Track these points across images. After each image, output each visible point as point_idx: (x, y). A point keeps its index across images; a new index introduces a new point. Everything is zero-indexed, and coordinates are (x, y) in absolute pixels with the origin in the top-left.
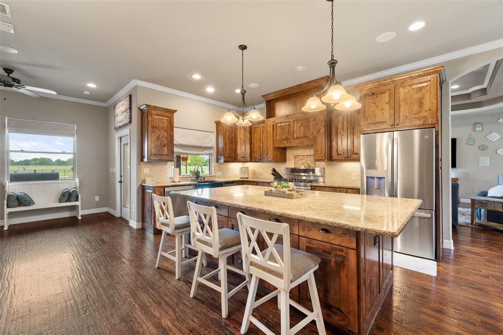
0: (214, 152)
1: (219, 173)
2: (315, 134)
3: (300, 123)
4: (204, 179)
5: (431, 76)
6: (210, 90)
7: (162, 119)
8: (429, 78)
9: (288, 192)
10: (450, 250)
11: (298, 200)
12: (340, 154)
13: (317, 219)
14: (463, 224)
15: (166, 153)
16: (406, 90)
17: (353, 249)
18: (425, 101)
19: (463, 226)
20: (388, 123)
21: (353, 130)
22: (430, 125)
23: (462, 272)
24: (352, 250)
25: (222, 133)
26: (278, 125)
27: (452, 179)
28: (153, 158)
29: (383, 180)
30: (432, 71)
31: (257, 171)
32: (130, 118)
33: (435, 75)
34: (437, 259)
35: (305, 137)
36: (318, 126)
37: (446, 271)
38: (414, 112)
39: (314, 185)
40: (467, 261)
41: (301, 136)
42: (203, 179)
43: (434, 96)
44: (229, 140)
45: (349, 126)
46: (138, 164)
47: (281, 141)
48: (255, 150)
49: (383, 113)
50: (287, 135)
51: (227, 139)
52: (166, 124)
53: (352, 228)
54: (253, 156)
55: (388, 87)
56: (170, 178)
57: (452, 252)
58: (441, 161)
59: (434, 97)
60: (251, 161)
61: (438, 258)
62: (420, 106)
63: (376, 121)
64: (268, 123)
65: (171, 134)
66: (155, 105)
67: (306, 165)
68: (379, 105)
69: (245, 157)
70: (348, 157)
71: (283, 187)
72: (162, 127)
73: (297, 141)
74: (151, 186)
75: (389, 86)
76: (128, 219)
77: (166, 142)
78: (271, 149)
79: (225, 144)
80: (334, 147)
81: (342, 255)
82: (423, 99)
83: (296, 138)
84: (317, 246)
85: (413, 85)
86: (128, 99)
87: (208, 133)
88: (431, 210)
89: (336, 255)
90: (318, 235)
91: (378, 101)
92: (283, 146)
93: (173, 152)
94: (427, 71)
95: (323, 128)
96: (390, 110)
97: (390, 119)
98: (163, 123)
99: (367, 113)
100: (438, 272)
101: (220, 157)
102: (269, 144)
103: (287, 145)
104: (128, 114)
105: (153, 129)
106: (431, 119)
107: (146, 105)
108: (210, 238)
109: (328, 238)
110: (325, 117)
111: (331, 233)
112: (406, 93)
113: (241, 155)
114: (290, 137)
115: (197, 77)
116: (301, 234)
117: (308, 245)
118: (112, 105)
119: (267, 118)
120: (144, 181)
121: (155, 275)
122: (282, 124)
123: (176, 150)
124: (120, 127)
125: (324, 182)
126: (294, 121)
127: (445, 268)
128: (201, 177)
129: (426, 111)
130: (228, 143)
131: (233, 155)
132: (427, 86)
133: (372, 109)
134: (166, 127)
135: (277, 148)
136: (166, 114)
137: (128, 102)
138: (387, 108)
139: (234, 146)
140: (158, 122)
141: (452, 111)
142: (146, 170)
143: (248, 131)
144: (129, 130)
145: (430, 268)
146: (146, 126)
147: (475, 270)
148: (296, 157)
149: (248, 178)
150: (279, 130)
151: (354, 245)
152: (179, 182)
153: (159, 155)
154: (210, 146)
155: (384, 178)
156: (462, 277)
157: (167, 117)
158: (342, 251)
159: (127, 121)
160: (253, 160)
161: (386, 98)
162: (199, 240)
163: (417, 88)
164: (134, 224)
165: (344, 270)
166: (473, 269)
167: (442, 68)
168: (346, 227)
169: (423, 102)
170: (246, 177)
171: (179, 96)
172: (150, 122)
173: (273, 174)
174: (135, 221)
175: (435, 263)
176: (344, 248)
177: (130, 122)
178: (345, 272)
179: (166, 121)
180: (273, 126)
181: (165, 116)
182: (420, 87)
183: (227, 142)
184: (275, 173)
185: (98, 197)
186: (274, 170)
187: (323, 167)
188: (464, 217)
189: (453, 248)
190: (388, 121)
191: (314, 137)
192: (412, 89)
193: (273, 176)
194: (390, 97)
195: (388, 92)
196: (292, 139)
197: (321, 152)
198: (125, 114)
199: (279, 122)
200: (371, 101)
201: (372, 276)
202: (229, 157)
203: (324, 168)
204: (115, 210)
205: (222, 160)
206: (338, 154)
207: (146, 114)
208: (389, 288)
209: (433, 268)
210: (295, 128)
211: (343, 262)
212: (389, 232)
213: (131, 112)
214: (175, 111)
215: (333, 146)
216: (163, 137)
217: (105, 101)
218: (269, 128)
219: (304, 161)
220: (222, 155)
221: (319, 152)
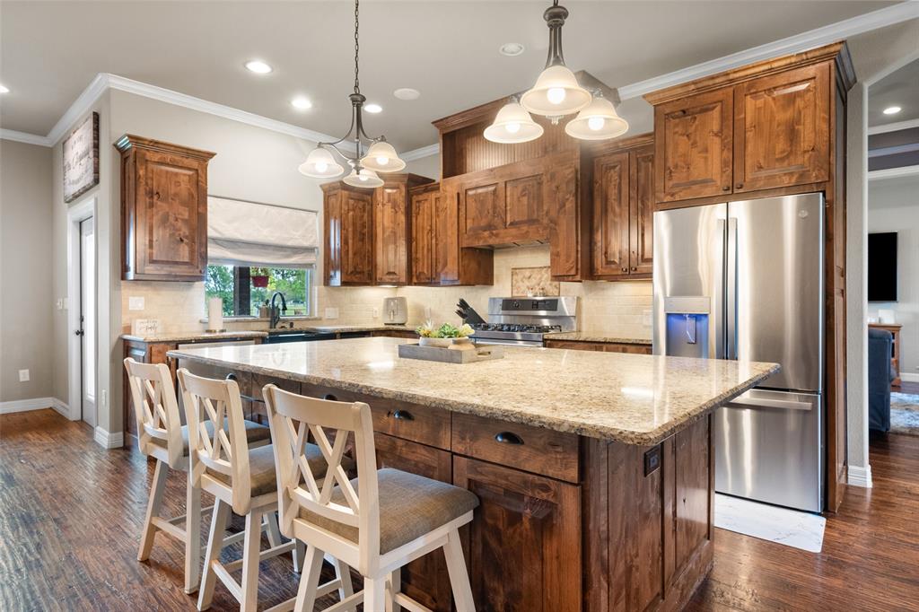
0: (318, 259)
1: (330, 313)
2: (553, 214)
3: (520, 189)
4: (292, 325)
5: (818, 65)
6: (302, 104)
7: (176, 174)
8: (811, 71)
9: (452, 347)
10: (864, 490)
11: (472, 365)
12: (614, 263)
13: (472, 405)
14: (903, 430)
15: (186, 260)
16: (760, 102)
17: (571, 484)
18: (801, 127)
19: (902, 434)
20: (719, 183)
21: (643, 202)
22: (814, 186)
23: (881, 541)
24: (570, 487)
25: (337, 212)
26: (470, 193)
27: (870, 326)
28: (151, 269)
29: (704, 321)
30: (817, 54)
31: (427, 308)
32: (97, 171)
33: (826, 64)
34: (827, 510)
35: (531, 222)
36: (560, 195)
37: (845, 540)
38: (777, 157)
39: (551, 337)
40: (898, 515)
41: (521, 219)
42: (288, 326)
43: (822, 115)
44: (354, 231)
45: (633, 194)
46: (114, 287)
47: (476, 233)
48: (420, 255)
49: (706, 158)
50: (490, 217)
51: (350, 229)
52: (184, 187)
53: (549, 424)
54: (414, 269)
55: (719, 95)
56: (201, 322)
57: (869, 495)
58: (843, 274)
59: (823, 118)
60: (410, 283)
61: (829, 509)
62: (791, 140)
63: (691, 179)
64: (448, 188)
65: (198, 213)
66: (156, 139)
67: (537, 290)
68: (698, 139)
69: (394, 273)
70: (630, 268)
71: (445, 334)
72: (176, 195)
73: (513, 231)
74: (142, 339)
75: (720, 92)
76: (93, 423)
77: (185, 231)
78: (453, 253)
79: (345, 241)
80: (599, 244)
81: (546, 501)
82: (798, 122)
83: (511, 224)
84: (492, 478)
85: (775, 88)
86: (90, 123)
87: (303, 213)
88: (813, 392)
89: (534, 502)
90: (493, 450)
91: (695, 131)
92: (480, 244)
93: (204, 258)
94: (806, 53)
95: (572, 199)
96: (723, 150)
97: (723, 172)
98: (178, 184)
99: (670, 160)
100: (826, 542)
101: (332, 273)
102: (449, 240)
103: (492, 241)
104: (91, 161)
105: (152, 197)
106: (816, 172)
107: (130, 137)
108: (228, 464)
109: (516, 457)
110: (577, 171)
111: (523, 443)
112: (760, 108)
113: (386, 268)
114: (497, 221)
115: (259, 67)
116: (458, 448)
117: (472, 476)
118: (58, 143)
119: (444, 177)
120: (128, 330)
121: (112, 562)
122: (480, 191)
123: (213, 251)
124: (76, 196)
125: (579, 331)
126: (506, 183)
127: (843, 534)
128: (284, 321)
129: (805, 152)
130: (353, 239)
131: (366, 269)
132: (807, 90)
133: (681, 150)
134: (184, 193)
135: (468, 248)
136: (187, 162)
137: (91, 130)
138: (715, 145)
139: (368, 247)
140: (163, 181)
141: (869, 170)
142: (135, 300)
143: (403, 209)
144: (93, 201)
145: (808, 533)
146: (132, 191)
147: (912, 535)
148: (515, 271)
149: (403, 324)
150: (472, 206)
151: (573, 474)
152: (222, 331)
153: (167, 262)
154: (306, 244)
155: (706, 315)
156: (880, 553)
157: (189, 169)
158: (546, 488)
159: (89, 179)
160: (415, 280)
161: (714, 122)
162: (209, 471)
163: (785, 95)
164: (104, 436)
165: (551, 539)
166: (907, 535)
167: (842, 45)
168: (537, 424)
169: (798, 130)
170: (397, 321)
171: (226, 119)
172: (142, 181)
173: (459, 313)
174: (105, 429)
175: (823, 521)
176: (551, 481)
177: (97, 181)
178: (555, 544)
179: (186, 178)
180: (458, 194)
181: (181, 167)
182: (791, 93)
183: (350, 236)
184: (466, 312)
185: (27, 371)
186: (463, 304)
187: (577, 295)
188: (907, 414)
189: (869, 484)
190: (717, 177)
191: (551, 222)
192: (774, 99)
193: (461, 319)
194: (723, 119)
195: (718, 109)
196: (502, 226)
197: (568, 256)
198: (83, 162)
199: (474, 185)
200: (680, 129)
201: (637, 555)
202: (354, 272)
203: (579, 299)
204: (67, 402)
205: (337, 281)
206: (609, 263)
207: (131, 160)
208: (697, 584)
209: (817, 534)
210: (508, 199)
211: (550, 517)
212: (633, 433)
213: (97, 155)
214: (212, 155)
215: (595, 243)
216: (176, 220)
217: (44, 133)
218: (448, 202)
219: (533, 282)
220: (338, 269)
221: (563, 258)
